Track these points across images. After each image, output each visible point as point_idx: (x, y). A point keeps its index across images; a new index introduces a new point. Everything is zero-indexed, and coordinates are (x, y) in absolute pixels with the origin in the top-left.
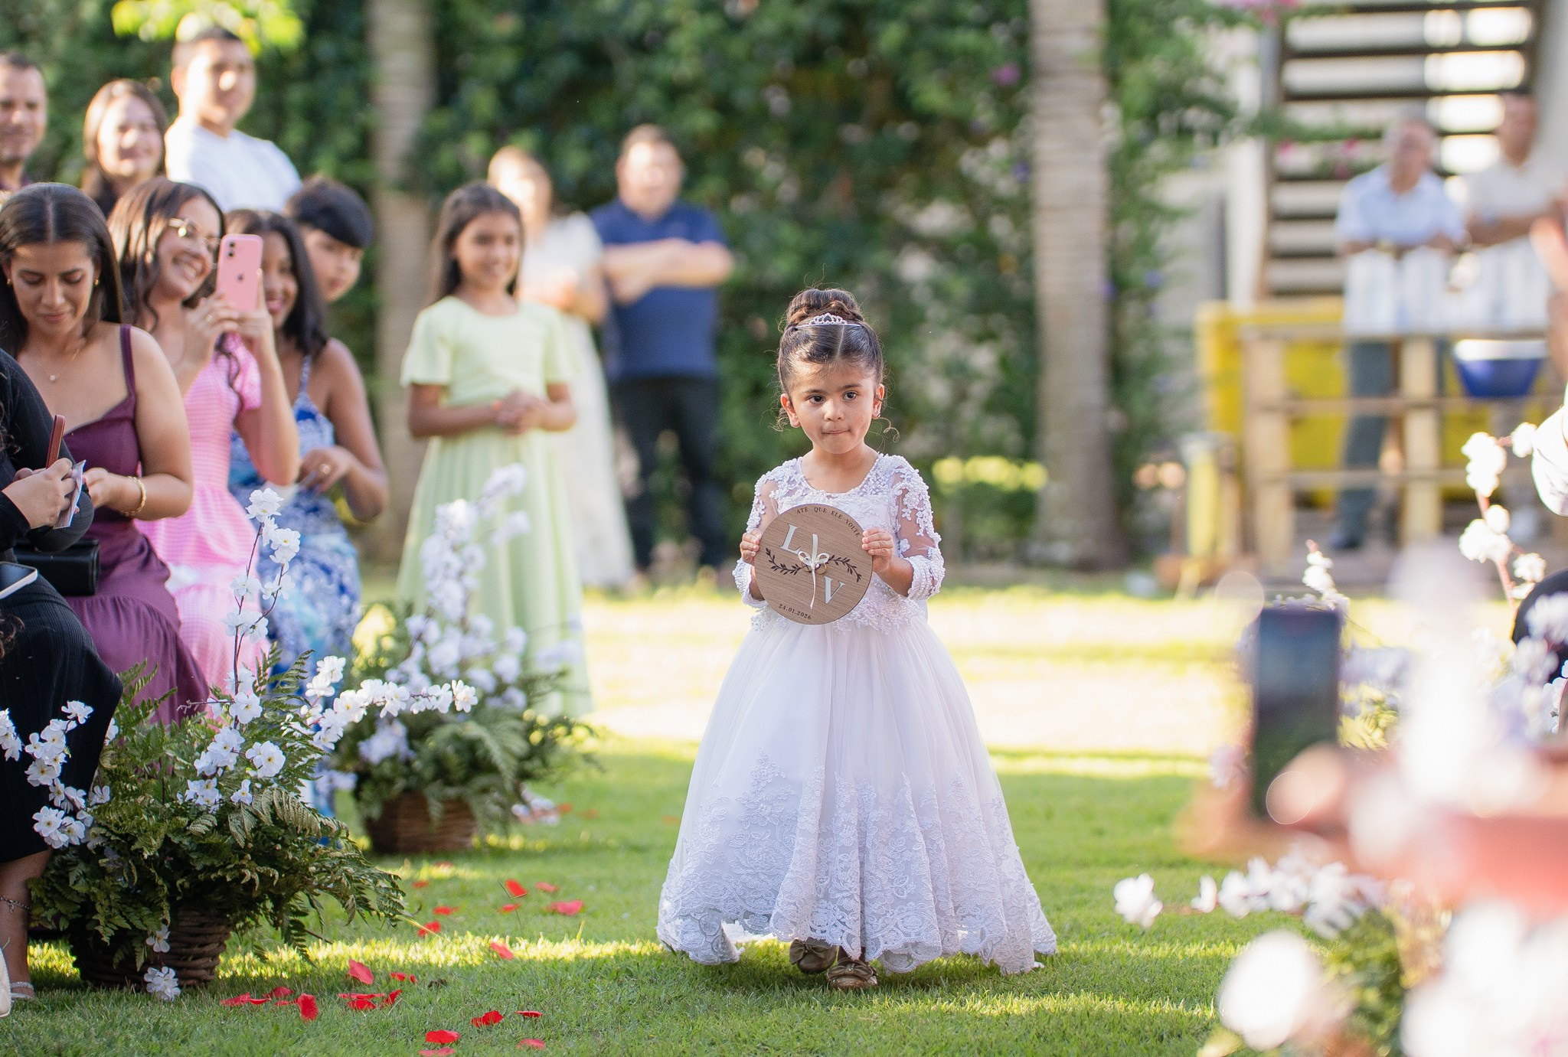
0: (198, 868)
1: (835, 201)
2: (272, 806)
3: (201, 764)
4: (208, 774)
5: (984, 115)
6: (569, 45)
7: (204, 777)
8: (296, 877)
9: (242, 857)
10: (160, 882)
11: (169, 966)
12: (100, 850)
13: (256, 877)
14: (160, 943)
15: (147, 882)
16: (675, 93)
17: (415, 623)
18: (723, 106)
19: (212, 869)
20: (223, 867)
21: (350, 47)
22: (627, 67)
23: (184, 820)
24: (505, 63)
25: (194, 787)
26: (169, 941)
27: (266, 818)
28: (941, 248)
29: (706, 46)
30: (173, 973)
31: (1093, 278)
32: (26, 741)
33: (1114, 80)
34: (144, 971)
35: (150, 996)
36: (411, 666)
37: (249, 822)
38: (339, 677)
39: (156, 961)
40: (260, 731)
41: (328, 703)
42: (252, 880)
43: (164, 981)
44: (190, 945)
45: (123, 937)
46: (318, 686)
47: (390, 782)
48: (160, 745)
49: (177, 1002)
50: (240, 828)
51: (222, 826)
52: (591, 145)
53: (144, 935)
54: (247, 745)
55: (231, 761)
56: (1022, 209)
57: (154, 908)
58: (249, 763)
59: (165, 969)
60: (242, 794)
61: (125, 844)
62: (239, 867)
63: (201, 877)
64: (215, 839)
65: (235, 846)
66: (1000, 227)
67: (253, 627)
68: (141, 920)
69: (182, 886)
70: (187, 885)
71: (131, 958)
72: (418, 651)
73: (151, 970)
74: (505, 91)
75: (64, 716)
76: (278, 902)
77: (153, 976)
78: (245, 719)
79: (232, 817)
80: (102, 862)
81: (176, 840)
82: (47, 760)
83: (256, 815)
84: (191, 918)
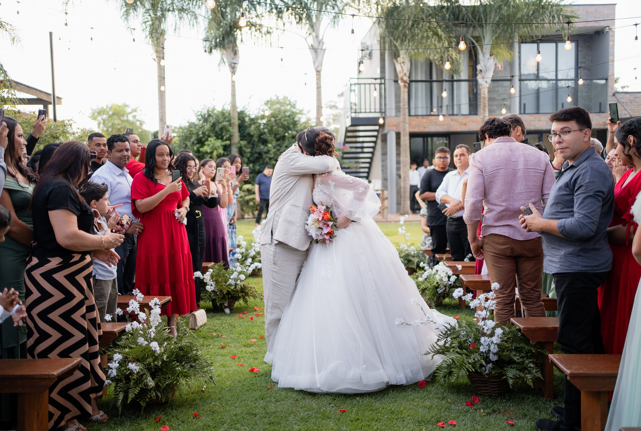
3: (232, 277)
6: (257, 153)
7: (232, 279)
9: (239, 292)
10: (226, 297)
12: (216, 292)
14: (226, 305)
15: (224, 296)
16: (270, 159)
19: (234, 294)
20: (236, 294)
21: (229, 153)
22: (264, 156)
23: (229, 287)
24: (249, 155)
25: (230, 280)
26: (228, 304)
29: (274, 153)
30: (229, 310)
34: (224, 310)
35: (225, 313)
36: (252, 250)
37: (240, 287)
39: (226, 307)
40: (240, 273)
41: (249, 266)
42: (240, 295)
43: (227, 311)
44: (231, 304)
45: (221, 304)
48: (225, 274)
49: (229, 315)
50: (238, 288)
51: (236, 287)
52: (259, 165)
53: (224, 304)
54: (239, 275)
55: (236, 277)
57: (226, 300)
58: (239, 278)
59: (227, 309)
60: (239, 282)
61: (222, 290)
62: (238, 294)
63: (232, 295)
64: (234, 290)
65: (238, 290)
68: (224, 302)
70: (230, 296)
71: (222, 307)
72: (253, 248)
74: (249, 159)
76: (244, 298)
79: (237, 286)
81: (229, 290)
83: (241, 286)
84: (231, 300)
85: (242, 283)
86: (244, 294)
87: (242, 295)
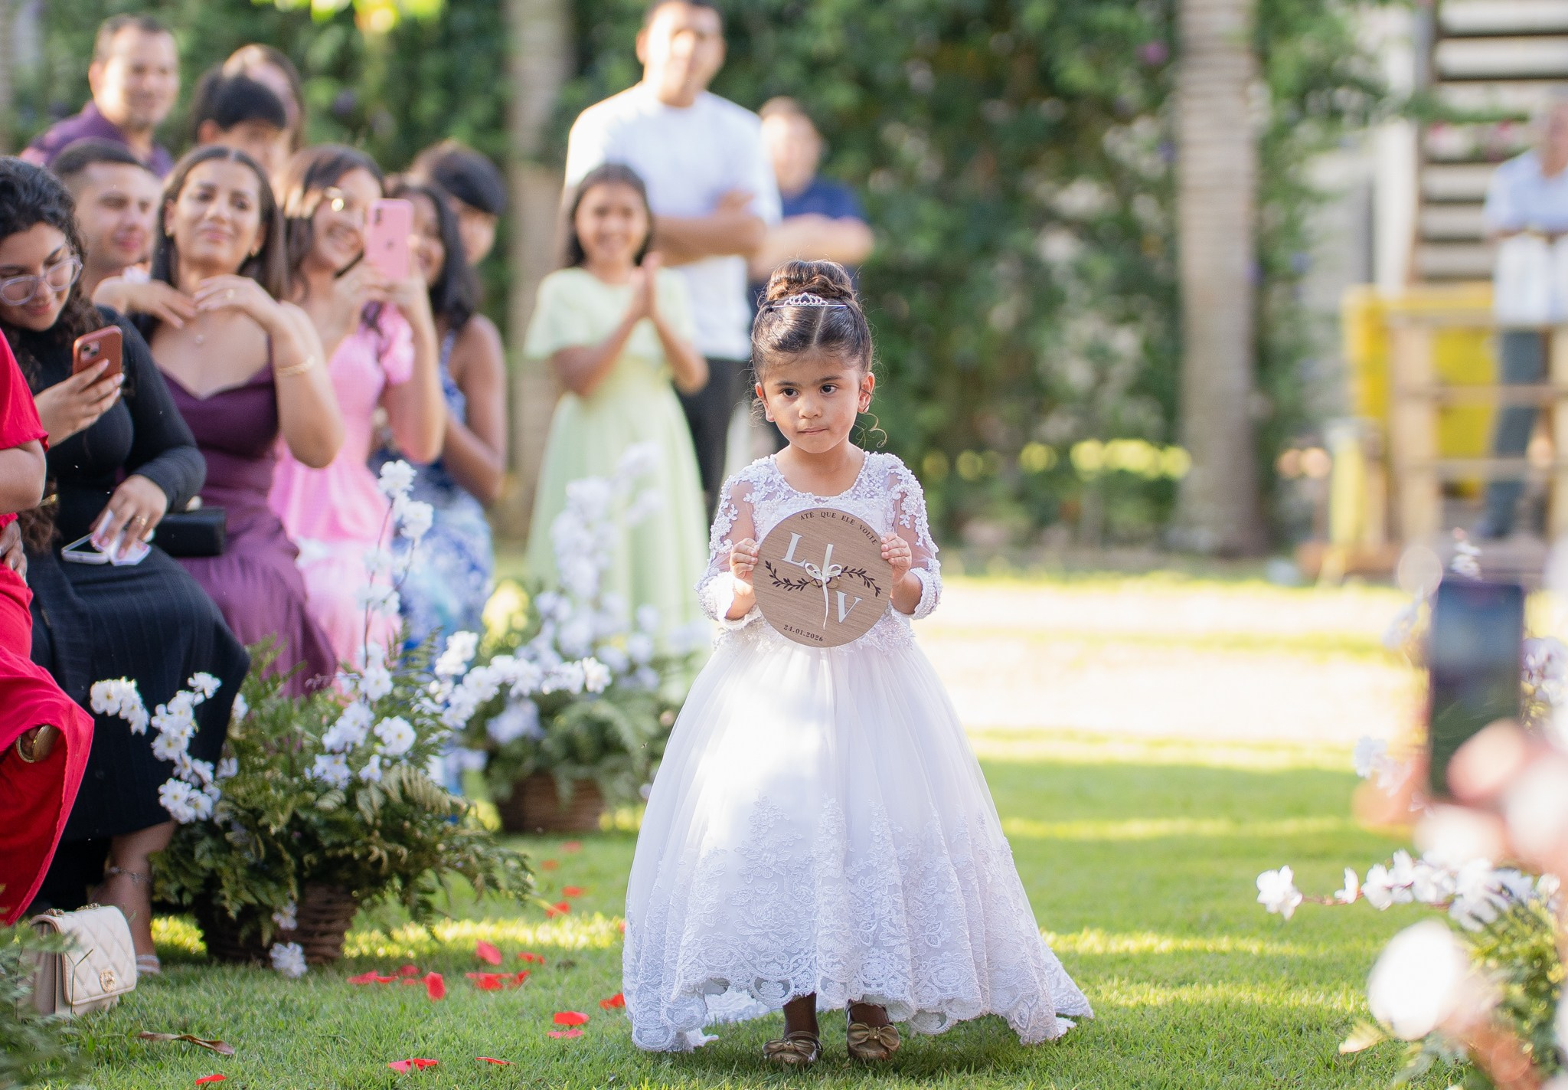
0: (326, 843)
1: (977, 180)
2: (401, 783)
3: (330, 739)
4: (337, 749)
5: (1129, 91)
7: (332, 752)
8: (424, 855)
9: (370, 834)
10: (287, 857)
11: (296, 942)
12: (227, 826)
13: (385, 856)
14: (286, 919)
15: (274, 857)
17: (546, 601)
18: (864, 81)
19: (341, 845)
20: (351, 844)
21: (486, 16)
22: (767, 40)
23: (311, 796)
25: (322, 763)
26: (297, 917)
27: (395, 795)
28: (1084, 229)
29: (847, 19)
30: (299, 949)
31: (1238, 260)
32: (152, 713)
33: (1263, 58)
34: (270, 947)
35: (276, 973)
36: (542, 644)
37: (377, 799)
38: (470, 654)
39: (282, 937)
40: (389, 707)
41: (458, 680)
42: (380, 860)
43: (290, 958)
44: (316, 922)
45: (249, 913)
46: (449, 662)
47: (518, 761)
48: (289, 719)
49: (303, 980)
50: (369, 804)
51: (350, 803)
53: (270, 911)
54: (378, 720)
55: (360, 738)
56: (1166, 189)
57: (281, 883)
58: (378, 740)
59: (291, 945)
60: (371, 770)
61: (252, 818)
62: (367, 845)
63: (329, 854)
64: (344, 815)
65: (364, 824)
66: (1145, 209)
67: (384, 602)
68: (268, 895)
69: (309, 863)
70: (314, 861)
71: (257, 934)
72: (549, 630)
73: (277, 947)
75: (191, 689)
76: (406, 880)
77: (279, 952)
78: (375, 695)
79: (360, 795)
80: (229, 836)
81: (303, 815)
82: (174, 733)
83: (384, 792)
84: (318, 896)
85: (391, 781)
86: (403, 851)
87: (393, 856)
